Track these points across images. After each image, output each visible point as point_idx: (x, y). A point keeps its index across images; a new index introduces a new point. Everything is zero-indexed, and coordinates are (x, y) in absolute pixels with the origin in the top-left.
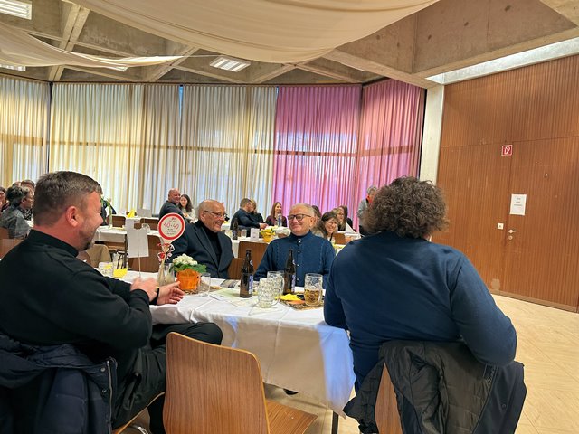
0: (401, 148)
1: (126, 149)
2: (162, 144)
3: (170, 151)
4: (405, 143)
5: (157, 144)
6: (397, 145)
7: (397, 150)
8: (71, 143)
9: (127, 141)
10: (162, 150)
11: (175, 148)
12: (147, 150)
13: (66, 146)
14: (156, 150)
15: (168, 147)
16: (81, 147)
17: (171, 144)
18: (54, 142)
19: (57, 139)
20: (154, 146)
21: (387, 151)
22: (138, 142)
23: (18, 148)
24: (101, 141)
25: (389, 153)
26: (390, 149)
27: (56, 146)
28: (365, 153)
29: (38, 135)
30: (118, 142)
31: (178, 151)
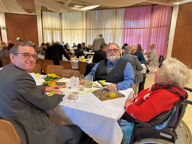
0: (164, 26)
1: (82, 30)
2: (91, 28)
3: (94, 30)
4: (165, 24)
5: (90, 28)
6: (163, 25)
7: (163, 26)
8: (67, 29)
9: (82, 28)
10: (91, 30)
11: (95, 29)
12: (88, 30)
13: (66, 30)
14: (90, 30)
15: (93, 29)
16: (70, 30)
17: (94, 28)
18: (63, 29)
19: (63, 28)
20: (89, 29)
21: (159, 27)
22: (85, 28)
23: (54, 31)
24: (75, 28)
25: (160, 27)
26: (160, 26)
27: (63, 30)
28: (153, 28)
29: (59, 28)
30: (80, 28)
31: (96, 30)
